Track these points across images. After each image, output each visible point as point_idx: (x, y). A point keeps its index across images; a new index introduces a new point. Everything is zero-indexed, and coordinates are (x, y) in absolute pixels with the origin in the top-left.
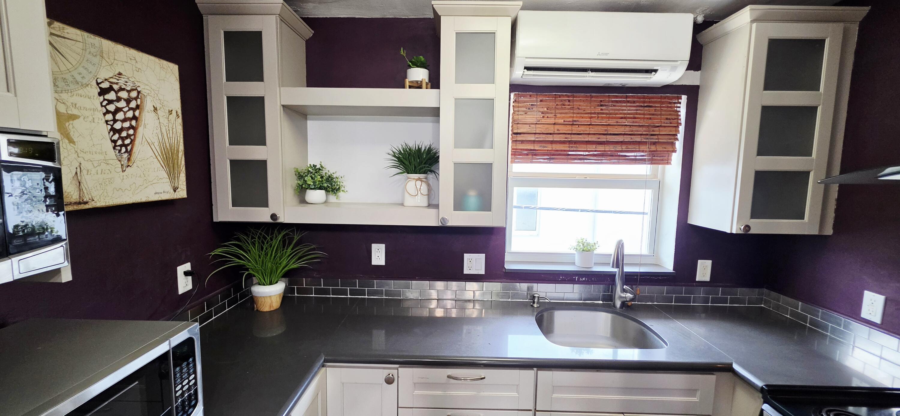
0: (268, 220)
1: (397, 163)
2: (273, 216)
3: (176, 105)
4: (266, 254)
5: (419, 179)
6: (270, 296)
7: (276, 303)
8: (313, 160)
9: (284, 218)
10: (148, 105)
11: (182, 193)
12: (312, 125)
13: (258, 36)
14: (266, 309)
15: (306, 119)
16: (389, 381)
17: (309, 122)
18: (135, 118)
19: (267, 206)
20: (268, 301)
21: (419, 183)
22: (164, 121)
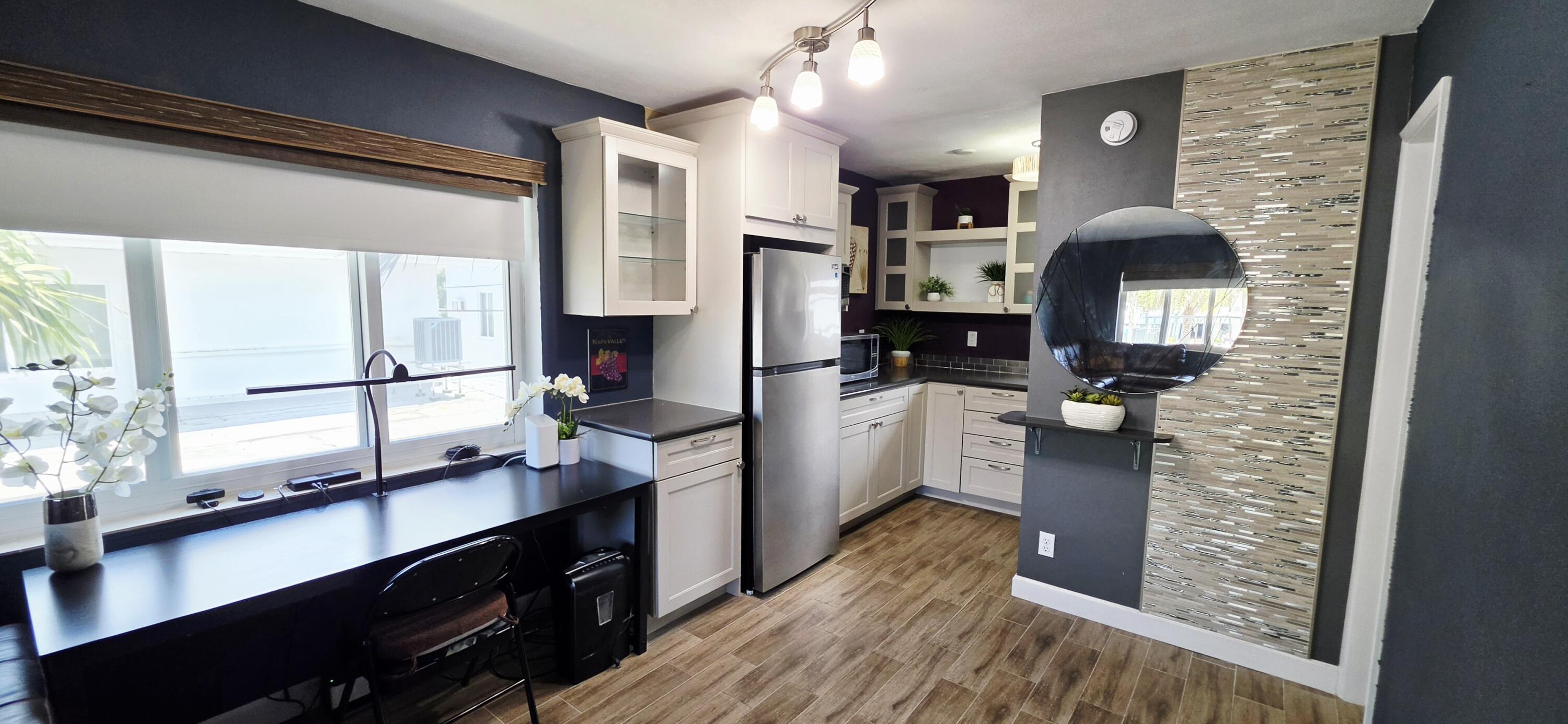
0: (904, 308)
1: (982, 274)
2: (907, 307)
3: (867, 248)
4: (901, 332)
5: (998, 285)
6: (902, 358)
7: (905, 363)
8: (933, 274)
9: (913, 308)
10: (858, 250)
11: (865, 292)
12: (934, 251)
13: (905, 204)
14: (899, 365)
15: (930, 247)
16: (961, 393)
17: (932, 249)
18: (854, 256)
19: (904, 300)
20: (900, 359)
21: (997, 287)
22: (862, 255)
